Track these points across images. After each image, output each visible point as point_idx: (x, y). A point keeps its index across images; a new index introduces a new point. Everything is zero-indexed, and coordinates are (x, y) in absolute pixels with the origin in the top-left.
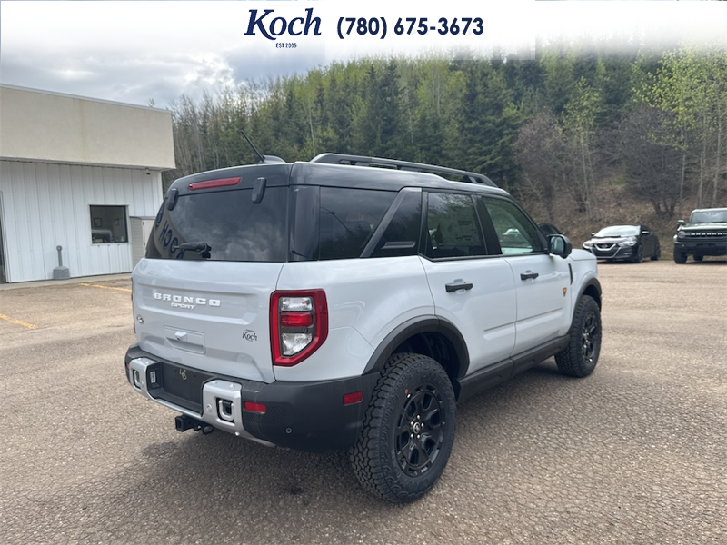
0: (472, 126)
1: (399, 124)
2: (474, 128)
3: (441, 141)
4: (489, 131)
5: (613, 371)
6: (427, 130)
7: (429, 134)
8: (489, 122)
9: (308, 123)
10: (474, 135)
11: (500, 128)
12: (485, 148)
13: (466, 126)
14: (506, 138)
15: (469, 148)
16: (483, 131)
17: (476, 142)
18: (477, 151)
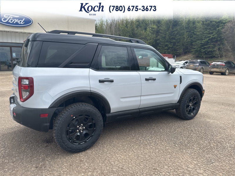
0: (207, 23)
1: (179, 23)
2: (207, 24)
3: (195, 29)
4: (214, 25)
5: (203, 119)
6: (190, 25)
7: (191, 26)
8: (214, 21)
9: (149, 23)
10: (208, 26)
11: (218, 24)
12: (211, 31)
13: (205, 23)
14: (220, 28)
15: (205, 31)
16: (211, 25)
17: (208, 29)
18: (208, 32)
